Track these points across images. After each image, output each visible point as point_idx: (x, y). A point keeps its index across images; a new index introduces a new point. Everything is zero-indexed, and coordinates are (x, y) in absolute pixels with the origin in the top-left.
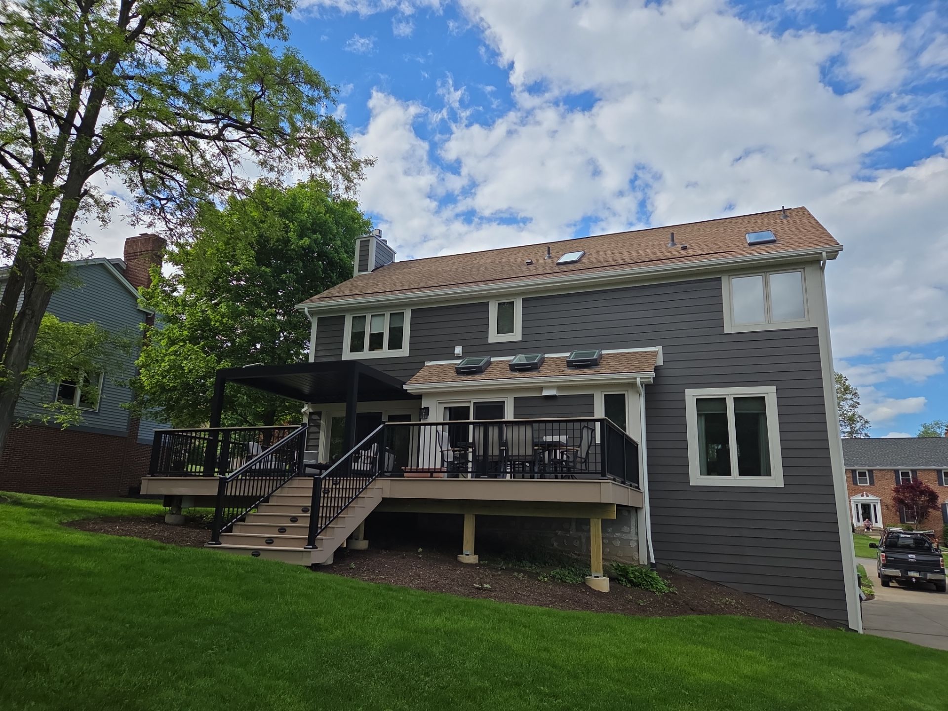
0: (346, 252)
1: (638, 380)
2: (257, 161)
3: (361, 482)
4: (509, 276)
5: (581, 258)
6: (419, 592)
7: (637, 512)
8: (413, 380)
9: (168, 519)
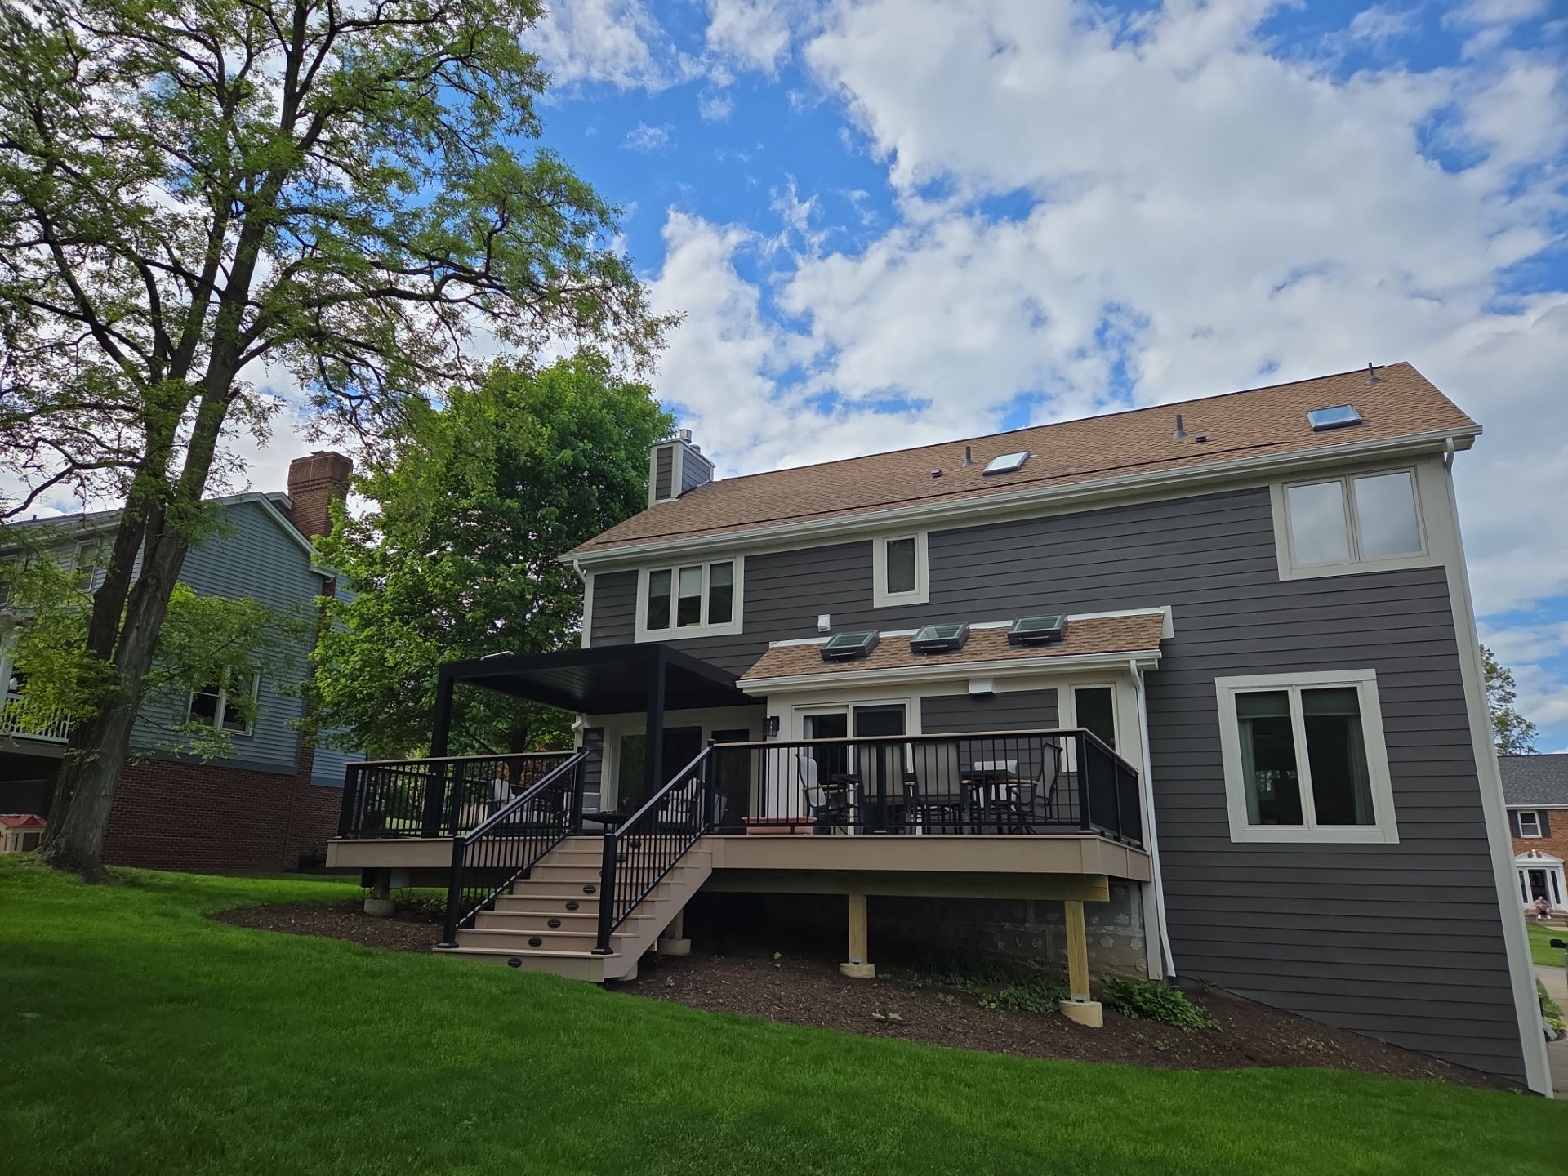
0: (635, 468)
1: (1133, 664)
2: (493, 330)
3: (678, 842)
4: (904, 497)
5: (1023, 463)
6: (783, 1027)
7: (1140, 890)
8: (751, 673)
9: (369, 907)
